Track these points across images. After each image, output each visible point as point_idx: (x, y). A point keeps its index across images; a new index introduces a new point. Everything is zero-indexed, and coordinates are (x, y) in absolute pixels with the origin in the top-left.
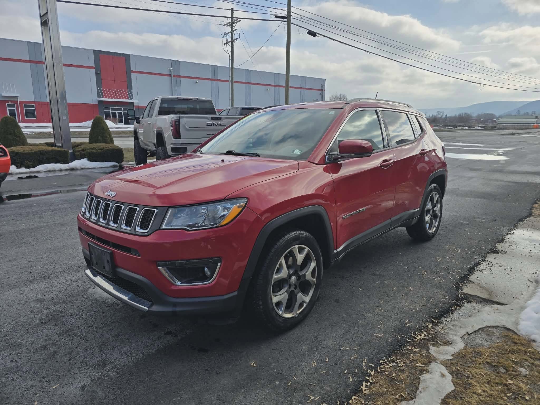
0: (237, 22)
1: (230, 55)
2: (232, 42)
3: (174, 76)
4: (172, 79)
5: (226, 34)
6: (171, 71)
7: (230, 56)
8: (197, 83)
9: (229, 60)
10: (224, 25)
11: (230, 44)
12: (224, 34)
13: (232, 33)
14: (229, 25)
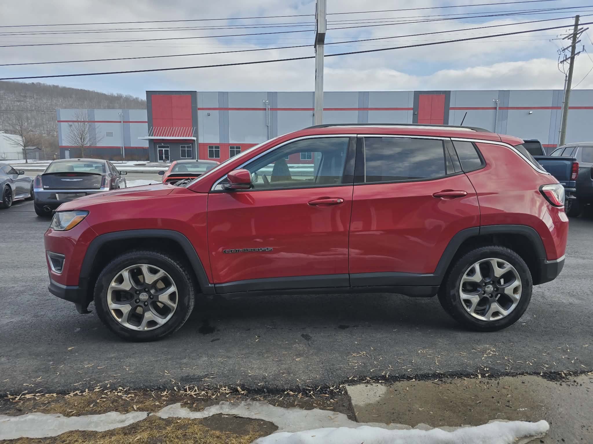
0: (582, 32)
1: (568, 75)
2: (572, 59)
3: (500, 108)
4: (497, 112)
5: (564, 50)
6: (497, 104)
7: (566, 76)
8: (530, 114)
9: (565, 81)
10: (563, 39)
11: (569, 61)
12: (561, 50)
13: (574, 47)
14: (571, 38)
